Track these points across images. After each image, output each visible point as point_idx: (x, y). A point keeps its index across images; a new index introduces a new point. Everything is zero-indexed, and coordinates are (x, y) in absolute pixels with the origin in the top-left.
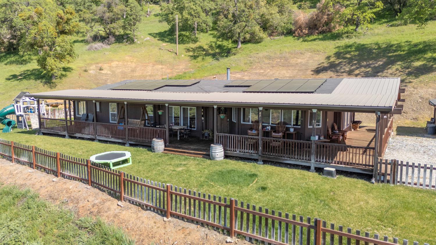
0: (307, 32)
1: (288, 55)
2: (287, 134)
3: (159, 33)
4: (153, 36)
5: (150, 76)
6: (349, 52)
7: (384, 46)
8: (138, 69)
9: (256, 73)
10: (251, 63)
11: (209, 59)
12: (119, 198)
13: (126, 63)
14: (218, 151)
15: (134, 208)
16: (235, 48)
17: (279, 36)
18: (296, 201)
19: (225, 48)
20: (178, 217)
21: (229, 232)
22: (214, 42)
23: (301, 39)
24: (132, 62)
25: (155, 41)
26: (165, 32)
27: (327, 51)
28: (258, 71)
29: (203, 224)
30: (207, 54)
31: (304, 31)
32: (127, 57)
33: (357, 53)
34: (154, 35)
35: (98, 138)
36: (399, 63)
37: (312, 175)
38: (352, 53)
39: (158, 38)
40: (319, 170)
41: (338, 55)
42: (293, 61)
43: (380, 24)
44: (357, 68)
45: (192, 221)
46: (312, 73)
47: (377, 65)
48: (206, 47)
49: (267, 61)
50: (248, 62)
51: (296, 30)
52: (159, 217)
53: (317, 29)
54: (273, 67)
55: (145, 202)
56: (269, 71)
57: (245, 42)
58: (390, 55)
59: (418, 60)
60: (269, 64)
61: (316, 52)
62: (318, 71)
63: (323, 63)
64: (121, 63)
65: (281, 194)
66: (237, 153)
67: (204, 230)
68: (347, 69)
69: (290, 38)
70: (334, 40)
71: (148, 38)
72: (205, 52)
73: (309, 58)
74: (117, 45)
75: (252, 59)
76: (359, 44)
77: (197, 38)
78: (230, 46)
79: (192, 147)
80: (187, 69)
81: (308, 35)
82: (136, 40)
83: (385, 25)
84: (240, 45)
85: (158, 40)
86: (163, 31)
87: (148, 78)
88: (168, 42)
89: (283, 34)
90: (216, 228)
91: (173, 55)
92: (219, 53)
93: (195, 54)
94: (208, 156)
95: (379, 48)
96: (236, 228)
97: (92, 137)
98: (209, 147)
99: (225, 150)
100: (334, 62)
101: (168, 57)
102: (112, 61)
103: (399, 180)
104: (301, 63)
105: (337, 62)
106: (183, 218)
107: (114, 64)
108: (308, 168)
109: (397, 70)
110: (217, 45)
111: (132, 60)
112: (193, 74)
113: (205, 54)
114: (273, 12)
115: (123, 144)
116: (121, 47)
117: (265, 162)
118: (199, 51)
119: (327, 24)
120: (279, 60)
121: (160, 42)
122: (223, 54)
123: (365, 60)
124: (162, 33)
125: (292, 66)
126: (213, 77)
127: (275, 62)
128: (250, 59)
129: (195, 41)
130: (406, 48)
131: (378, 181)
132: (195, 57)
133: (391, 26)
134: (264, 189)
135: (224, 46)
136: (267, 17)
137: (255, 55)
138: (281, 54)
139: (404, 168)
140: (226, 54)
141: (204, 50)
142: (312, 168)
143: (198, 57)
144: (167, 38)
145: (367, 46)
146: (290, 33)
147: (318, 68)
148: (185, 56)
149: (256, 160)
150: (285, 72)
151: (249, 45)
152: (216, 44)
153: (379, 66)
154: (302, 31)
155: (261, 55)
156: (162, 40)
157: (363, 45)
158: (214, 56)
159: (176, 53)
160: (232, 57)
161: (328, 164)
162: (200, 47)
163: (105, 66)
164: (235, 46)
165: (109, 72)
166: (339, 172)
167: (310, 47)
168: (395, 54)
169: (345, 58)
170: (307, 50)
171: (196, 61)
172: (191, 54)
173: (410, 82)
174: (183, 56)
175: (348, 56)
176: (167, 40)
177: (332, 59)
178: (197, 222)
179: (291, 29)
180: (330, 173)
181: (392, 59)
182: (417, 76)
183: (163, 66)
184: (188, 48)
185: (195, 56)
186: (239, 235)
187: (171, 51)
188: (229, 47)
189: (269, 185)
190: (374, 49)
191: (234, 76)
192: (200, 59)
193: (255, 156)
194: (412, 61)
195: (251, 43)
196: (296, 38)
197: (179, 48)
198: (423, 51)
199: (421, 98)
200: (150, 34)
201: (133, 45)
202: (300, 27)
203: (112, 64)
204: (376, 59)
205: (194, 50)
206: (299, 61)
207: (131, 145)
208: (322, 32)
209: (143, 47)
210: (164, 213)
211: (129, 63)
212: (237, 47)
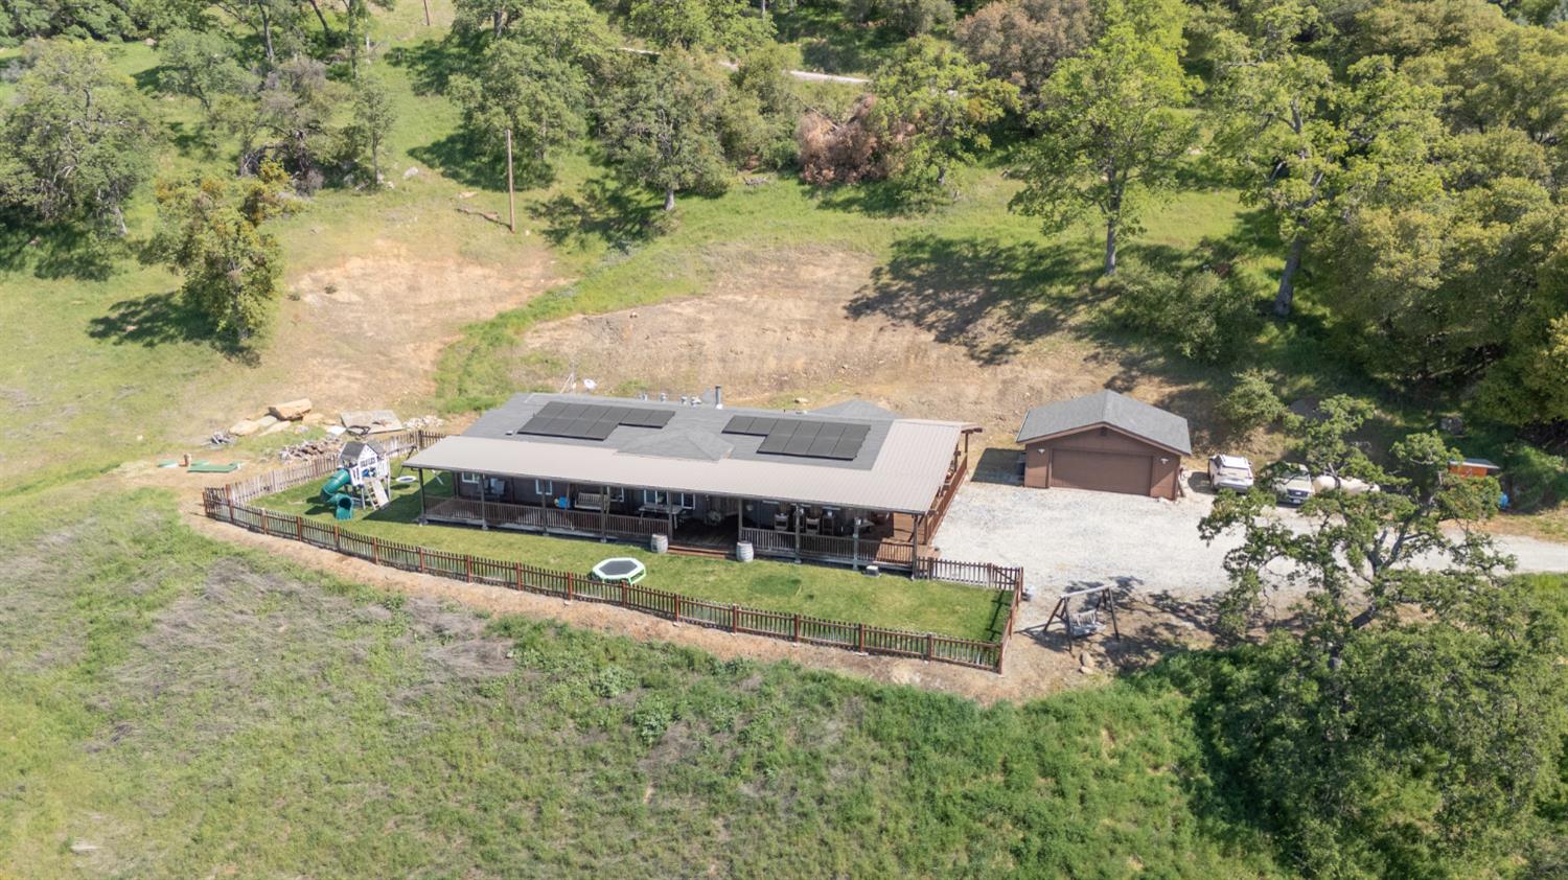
0: (831, 174)
1: (793, 255)
3: (435, 145)
4: (423, 161)
5: (465, 302)
6: (917, 263)
7: (984, 253)
8: (423, 281)
9: (728, 304)
10: (712, 272)
11: (597, 243)
12: (674, 619)
13: (383, 263)
14: (747, 550)
15: (694, 628)
16: (658, 208)
17: (763, 171)
18: (842, 607)
19: (631, 207)
20: (744, 631)
21: (794, 639)
22: (597, 182)
23: (820, 197)
24: (398, 257)
25: (433, 178)
26: (451, 140)
27: (876, 252)
28: (730, 297)
29: (769, 635)
30: (588, 226)
31: (825, 171)
32: (379, 242)
33: (933, 266)
34: (426, 156)
35: (549, 530)
36: (1006, 303)
37: (854, 574)
38: (923, 266)
39: (441, 169)
40: (862, 568)
41: (896, 269)
42: (806, 273)
43: (990, 166)
44: (932, 309)
45: (759, 634)
46: (845, 312)
47: (966, 303)
48: (578, 200)
49: (748, 269)
50: (705, 267)
51: (807, 162)
52: (725, 633)
53: (855, 168)
54: (763, 286)
55: (706, 621)
56: (755, 297)
57: (685, 192)
58: (993, 278)
59: (1036, 299)
60: (753, 275)
61: (853, 249)
62: (858, 309)
63: (866, 287)
64: (370, 263)
65: (828, 601)
66: (769, 551)
67: (771, 641)
68: (913, 310)
69: (792, 183)
70: (890, 216)
71: (415, 169)
72: (579, 218)
73: (841, 266)
74: (330, 197)
75: (711, 260)
76: (940, 241)
77: (548, 167)
78: (645, 198)
79: (707, 543)
80: (550, 278)
81: (836, 184)
82: (380, 177)
83: (999, 170)
84: (673, 203)
85: (443, 175)
86: (443, 139)
87: (459, 309)
88: (472, 183)
89: (771, 166)
90: (783, 638)
91: (503, 232)
92: (618, 221)
93: (557, 226)
94: (734, 556)
95: (976, 256)
96: (800, 636)
97: (539, 528)
98: (735, 546)
99: (755, 548)
100: (888, 285)
101: (488, 237)
102: (344, 255)
103: (935, 575)
104: (824, 280)
105: (895, 288)
106: (750, 632)
107: (355, 265)
108: (850, 567)
109: (1000, 320)
110: (608, 194)
111: (396, 251)
112: (574, 299)
113: (583, 222)
114: (749, 113)
115: (598, 540)
116: (348, 204)
117: (804, 561)
118: (564, 214)
119: (877, 156)
120: (775, 268)
121: (453, 183)
122: (629, 227)
123: (949, 288)
124: (444, 144)
125: (806, 287)
126: (628, 312)
127: (766, 273)
128: (707, 258)
129: (546, 178)
130: (1021, 266)
131: (915, 578)
132: (558, 236)
133: (1012, 176)
134: (811, 597)
135: (629, 201)
136: (734, 127)
137: (719, 249)
138: (778, 250)
139: (943, 565)
140: (637, 227)
141: (576, 210)
142: (855, 567)
143: (566, 234)
144: (468, 169)
145: (953, 249)
146: (791, 166)
147: (856, 300)
148: (532, 231)
149: (793, 560)
150: (789, 304)
151: (695, 203)
152: (604, 190)
153: (971, 306)
154: (820, 173)
155: (731, 249)
156: (455, 176)
157: (949, 244)
158: (604, 228)
159: (510, 227)
160: (661, 245)
161: (870, 562)
162: (565, 202)
163: (335, 275)
164: (659, 202)
165: (355, 298)
166: (882, 570)
167: (840, 237)
168: (1002, 276)
169: (910, 278)
170: (836, 245)
171: (565, 250)
172: (545, 224)
173: (1016, 353)
174: (528, 233)
175: (916, 272)
176: (469, 176)
177: (885, 279)
178: (764, 634)
179: (793, 154)
180: (873, 573)
181: (995, 289)
182: (1029, 339)
183: (487, 271)
184: (531, 204)
185: (555, 232)
186: (803, 641)
187: (494, 217)
188: (643, 205)
189: (816, 593)
190: (966, 259)
191: (677, 310)
192: (570, 242)
193: (792, 555)
194: (1028, 300)
195: (697, 194)
196: (807, 187)
197: (513, 203)
198: (1048, 277)
199: (1031, 388)
200: (412, 153)
201: (379, 197)
202: (814, 157)
203: (349, 266)
204: (965, 286)
205: (549, 211)
206: (820, 273)
207: (609, 541)
208: (866, 179)
209: (409, 204)
210: (730, 629)
211: (393, 262)
212: (664, 207)
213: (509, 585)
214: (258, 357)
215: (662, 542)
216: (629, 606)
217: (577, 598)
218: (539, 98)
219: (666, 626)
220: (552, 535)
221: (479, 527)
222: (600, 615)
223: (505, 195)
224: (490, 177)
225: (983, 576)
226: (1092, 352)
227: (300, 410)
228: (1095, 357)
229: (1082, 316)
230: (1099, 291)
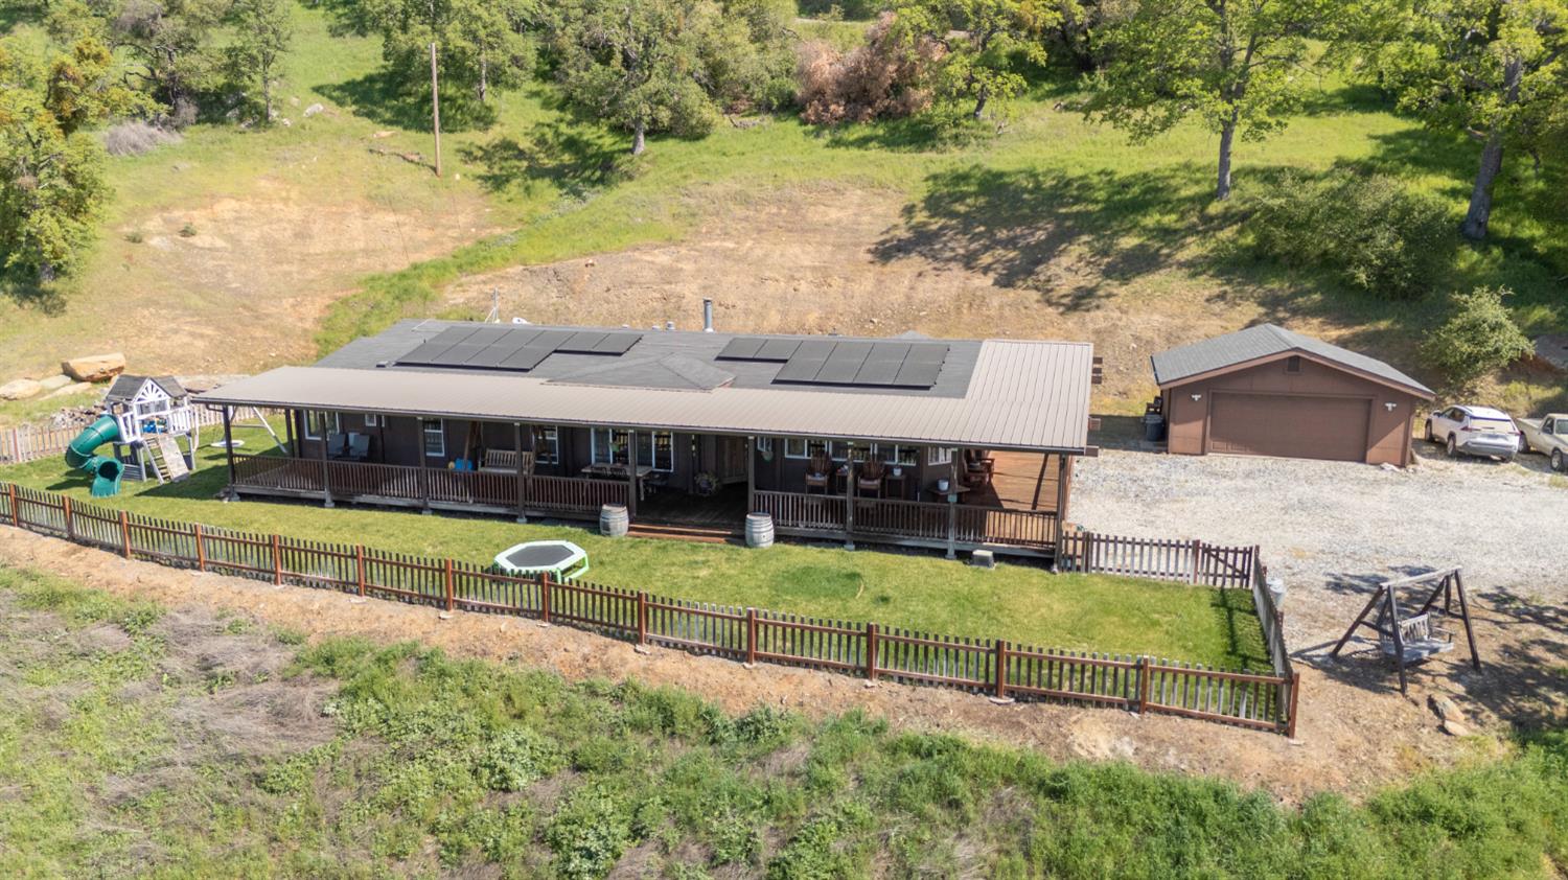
0: (841, 111)
1: (798, 194)
2: (890, 481)
3: (348, 83)
4: (331, 98)
5: (367, 252)
6: (961, 198)
7: (1049, 183)
8: (316, 228)
9: (714, 251)
10: (693, 215)
11: (546, 189)
12: (636, 639)
13: (265, 206)
14: (763, 528)
15: (675, 654)
16: (625, 151)
17: (755, 114)
18: (944, 615)
19: (590, 151)
20: (770, 660)
21: (866, 673)
22: (549, 126)
23: (827, 136)
24: (286, 200)
25: (345, 117)
26: (370, 79)
27: (906, 188)
28: (717, 243)
29: (817, 666)
30: (536, 172)
31: (833, 107)
32: (263, 183)
33: (982, 201)
34: (335, 94)
35: (431, 504)
36: (1085, 238)
37: (951, 565)
38: (969, 201)
39: (354, 108)
40: (964, 556)
41: (934, 204)
42: (815, 215)
43: (1038, 100)
44: (986, 249)
45: (798, 663)
46: (869, 257)
47: (1032, 240)
48: (525, 144)
49: (739, 211)
50: (683, 210)
51: (809, 101)
52: (734, 664)
53: (870, 104)
54: (760, 231)
55: (696, 642)
56: (749, 243)
57: (656, 133)
58: (1063, 210)
59: (1128, 231)
60: (746, 219)
61: (877, 187)
62: (886, 252)
63: (896, 227)
64: (247, 205)
65: (916, 606)
66: (800, 529)
67: (822, 676)
68: (961, 251)
69: (792, 125)
70: (920, 150)
71: (319, 105)
72: (525, 164)
73: (860, 205)
74: (208, 133)
75: (692, 202)
76: (989, 172)
77: (489, 109)
78: (608, 142)
79: (694, 520)
80: (484, 227)
81: (847, 121)
82: (274, 114)
83: (1050, 103)
84: (643, 145)
85: (355, 113)
86: (360, 78)
87: (360, 261)
88: (390, 123)
89: (764, 107)
90: (844, 670)
91: (426, 175)
92: (574, 168)
93: (496, 171)
94: (741, 538)
95: (1038, 187)
96: (878, 666)
97: (415, 502)
98: (744, 519)
99: (776, 524)
100: (925, 224)
101: (407, 181)
102: (213, 196)
103: (1094, 565)
104: (838, 221)
105: (934, 227)
106: (780, 661)
107: (226, 208)
108: (942, 553)
109: (1080, 258)
110: (562, 139)
111: (284, 194)
112: (512, 247)
113: (529, 168)
114: (737, 39)
115: (512, 518)
116: (227, 140)
117: (859, 546)
118: (506, 159)
119: (896, 89)
120: (774, 210)
121: (366, 122)
122: (588, 173)
123: (1007, 224)
124: (361, 83)
125: (815, 230)
126: (583, 261)
127: (763, 216)
128: (687, 200)
129: (485, 120)
130: (1101, 195)
131: (1062, 569)
132: (498, 182)
133: (1067, 108)
134: (885, 600)
135: (588, 144)
136: (719, 55)
137: (702, 189)
138: (778, 189)
139: (1103, 545)
140: (598, 174)
141: (521, 155)
142: (951, 552)
143: (508, 181)
144: (387, 108)
145: (1007, 180)
146: (789, 107)
147: (883, 243)
148: (464, 177)
149: (841, 543)
150: (795, 249)
151: (670, 145)
152: (557, 134)
153: (1039, 244)
154: (826, 109)
155: (718, 188)
156: (370, 115)
157: (1001, 175)
158: (558, 175)
159: (434, 169)
160: (626, 189)
161: (978, 542)
162: (507, 145)
163: (199, 217)
164: (625, 146)
165: (220, 243)
166: (999, 557)
167: (858, 172)
168: (1075, 208)
169: (953, 215)
170: (853, 181)
171: (505, 197)
172: (481, 168)
173: (1109, 296)
174: (458, 177)
175: (961, 208)
176: (388, 116)
177: (921, 217)
178: (807, 665)
179: (791, 94)
180: (983, 561)
181: (1069, 223)
182: (1125, 279)
183: (401, 218)
184: (465, 147)
185: (494, 177)
186: (883, 675)
187: (416, 159)
188: (606, 149)
189: (890, 593)
190: (1025, 190)
191: (649, 258)
192: (513, 188)
193: (840, 535)
194: (1115, 233)
195: (673, 137)
196: (810, 127)
197: (440, 145)
198: (1140, 206)
199: (1137, 338)
200: (318, 90)
201: (269, 134)
202: (819, 93)
203: (218, 208)
204: (1030, 221)
205: (487, 155)
206: (834, 214)
207: (531, 520)
208: (884, 116)
209: (308, 143)
210: (741, 656)
211: (278, 206)
212: (632, 151)
213: (345, 587)
214: (63, 304)
215: (618, 517)
216: (556, 618)
217: (462, 606)
218: (474, 12)
219: (621, 651)
220: (436, 512)
221: (320, 503)
222: (501, 635)
223: (432, 135)
224: (415, 118)
225: (1185, 564)
226: (1216, 290)
227: (106, 367)
228: (1222, 296)
229: (1193, 249)
230: (1212, 219)
